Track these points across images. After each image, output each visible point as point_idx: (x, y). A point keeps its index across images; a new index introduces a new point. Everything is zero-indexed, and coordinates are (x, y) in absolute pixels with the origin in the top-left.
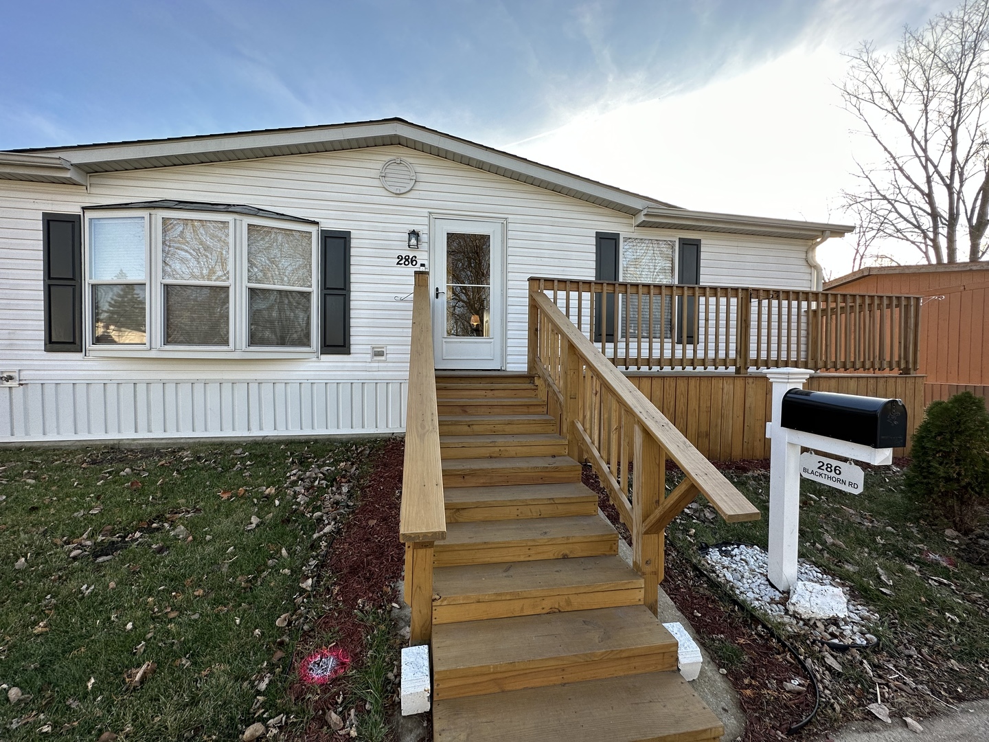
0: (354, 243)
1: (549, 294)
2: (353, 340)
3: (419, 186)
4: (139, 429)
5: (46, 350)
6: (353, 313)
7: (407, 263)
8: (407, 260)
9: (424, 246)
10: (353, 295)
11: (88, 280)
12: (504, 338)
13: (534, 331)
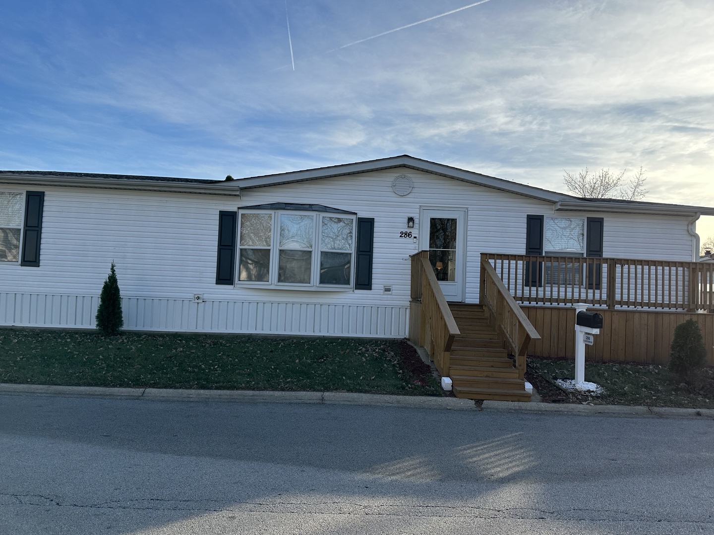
0: (376, 224)
1: (492, 261)
2: (374, 281)
3: (415, 190)
4: (257, 328)
5: (216, 284)
6: (374, 266)
7: (406, 236)
8: (406, 234)
9: (416, 226)
10: (375, 255)
11: (239, 246)
12: (464, 282)
13: (483, 282)
